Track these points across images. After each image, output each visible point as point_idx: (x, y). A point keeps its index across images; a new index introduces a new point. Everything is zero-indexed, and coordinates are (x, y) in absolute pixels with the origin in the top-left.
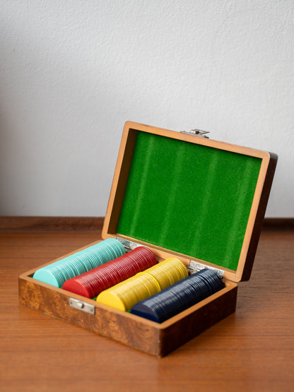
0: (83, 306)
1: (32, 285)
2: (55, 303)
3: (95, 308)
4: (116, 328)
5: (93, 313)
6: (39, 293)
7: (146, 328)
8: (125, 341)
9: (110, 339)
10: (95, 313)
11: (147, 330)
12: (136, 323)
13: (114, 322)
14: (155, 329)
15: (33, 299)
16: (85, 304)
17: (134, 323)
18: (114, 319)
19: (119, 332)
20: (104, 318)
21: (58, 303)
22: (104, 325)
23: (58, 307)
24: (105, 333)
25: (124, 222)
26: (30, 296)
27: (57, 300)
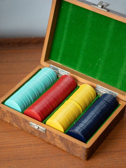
0: (38, 128)
1: (5, 110)
2: (20, 122)
3: (46, 130)
4: (59, 142)
5: (45, 132)
6: (10, 115)
7: (78, 146)
8: (65, 150)
9: (56, 146)
10: (46, 132)
11: (79, 147)
12: (72, 143)
13: (58, 139)
14: (83, 148)
15: (6, 117)
16: (40, 127)
17: (70, 142)
18: (58, 137)
19: (61, 144)
20: (52, 136)
21: (22, 122)
22: (51, 139)
23: (22, 124)
24: (52, 143)
25: (53, 54)
26: (4, 115)
27: (21, 121)
